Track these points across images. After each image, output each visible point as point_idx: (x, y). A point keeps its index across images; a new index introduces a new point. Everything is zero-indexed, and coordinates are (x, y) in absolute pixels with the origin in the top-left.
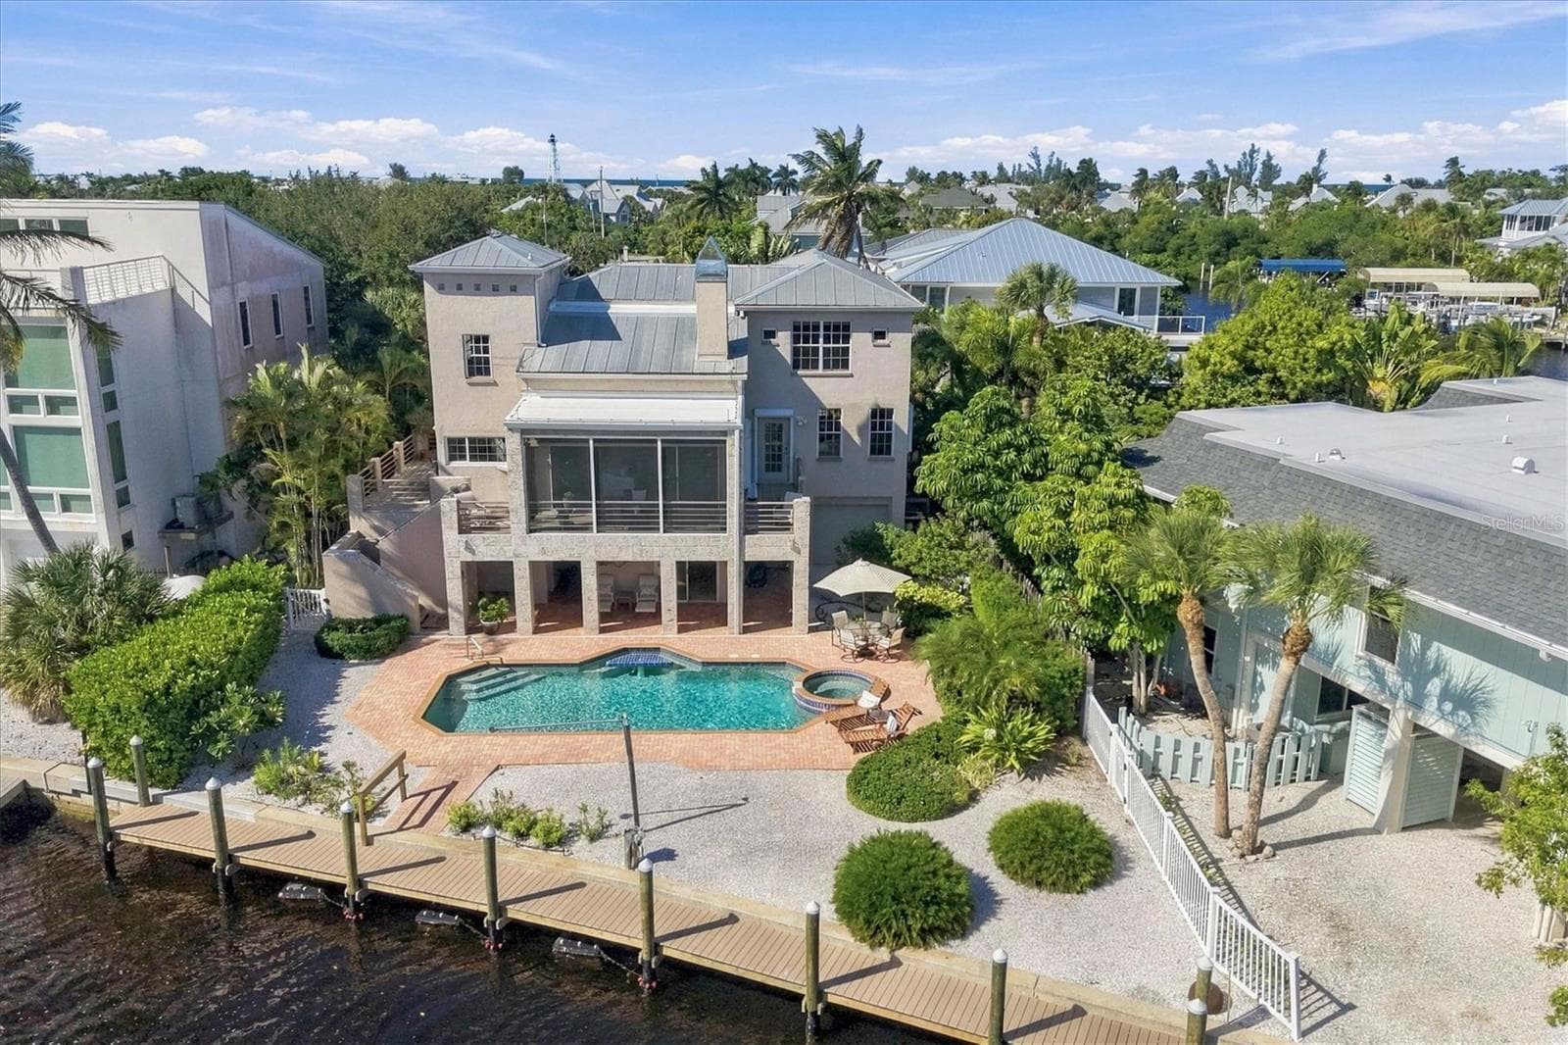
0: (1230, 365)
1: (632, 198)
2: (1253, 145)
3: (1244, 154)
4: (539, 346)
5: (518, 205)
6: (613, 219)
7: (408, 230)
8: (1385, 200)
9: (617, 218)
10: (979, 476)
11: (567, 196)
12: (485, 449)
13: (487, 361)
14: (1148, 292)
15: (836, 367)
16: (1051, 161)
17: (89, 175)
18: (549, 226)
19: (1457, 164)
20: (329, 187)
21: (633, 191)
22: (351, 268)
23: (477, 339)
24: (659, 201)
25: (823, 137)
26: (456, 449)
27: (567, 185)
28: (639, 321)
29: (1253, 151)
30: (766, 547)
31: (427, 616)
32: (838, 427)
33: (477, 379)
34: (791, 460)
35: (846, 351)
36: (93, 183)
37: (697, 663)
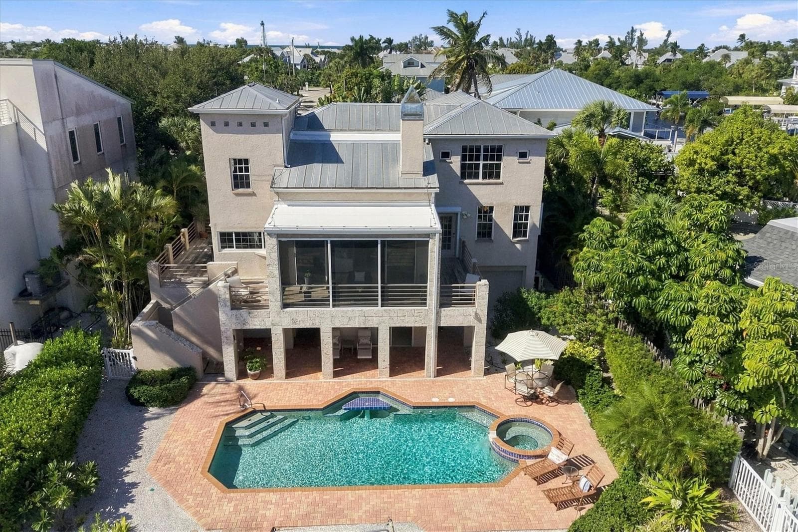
0: (711, 164)
1: (308, 55)
2: (633, 28)
3: (628, 33)
4: (286, 167)
5: (247, 59)
6: (299, 67)
7: (187, 78)
8: (717, 57)
9: (301, 67)
10: (641, 278)
11: (273, 54)
12: (246, 240)
13: (248, 177)
14: (638, 115)
15: (491, 177)
16: (527, 36)
17: (13, 42)
18: (267, 72)
19: (744, 38)
20: (133, 49)
21: (308, 51)
22: (150, 104)
23: (240, 161)
24: (323, 57)
25: (453, 16)
26: (226, 239)
27: (272, 49)
28: (354, 146)
29: (633, 31)
30: (454, 317)
31: (208, 363)
32: (491, 219)
33: (241, 190)
34: (458, 241)
35: (498, 166)
36: (14, 46)
37: (410, 406)
